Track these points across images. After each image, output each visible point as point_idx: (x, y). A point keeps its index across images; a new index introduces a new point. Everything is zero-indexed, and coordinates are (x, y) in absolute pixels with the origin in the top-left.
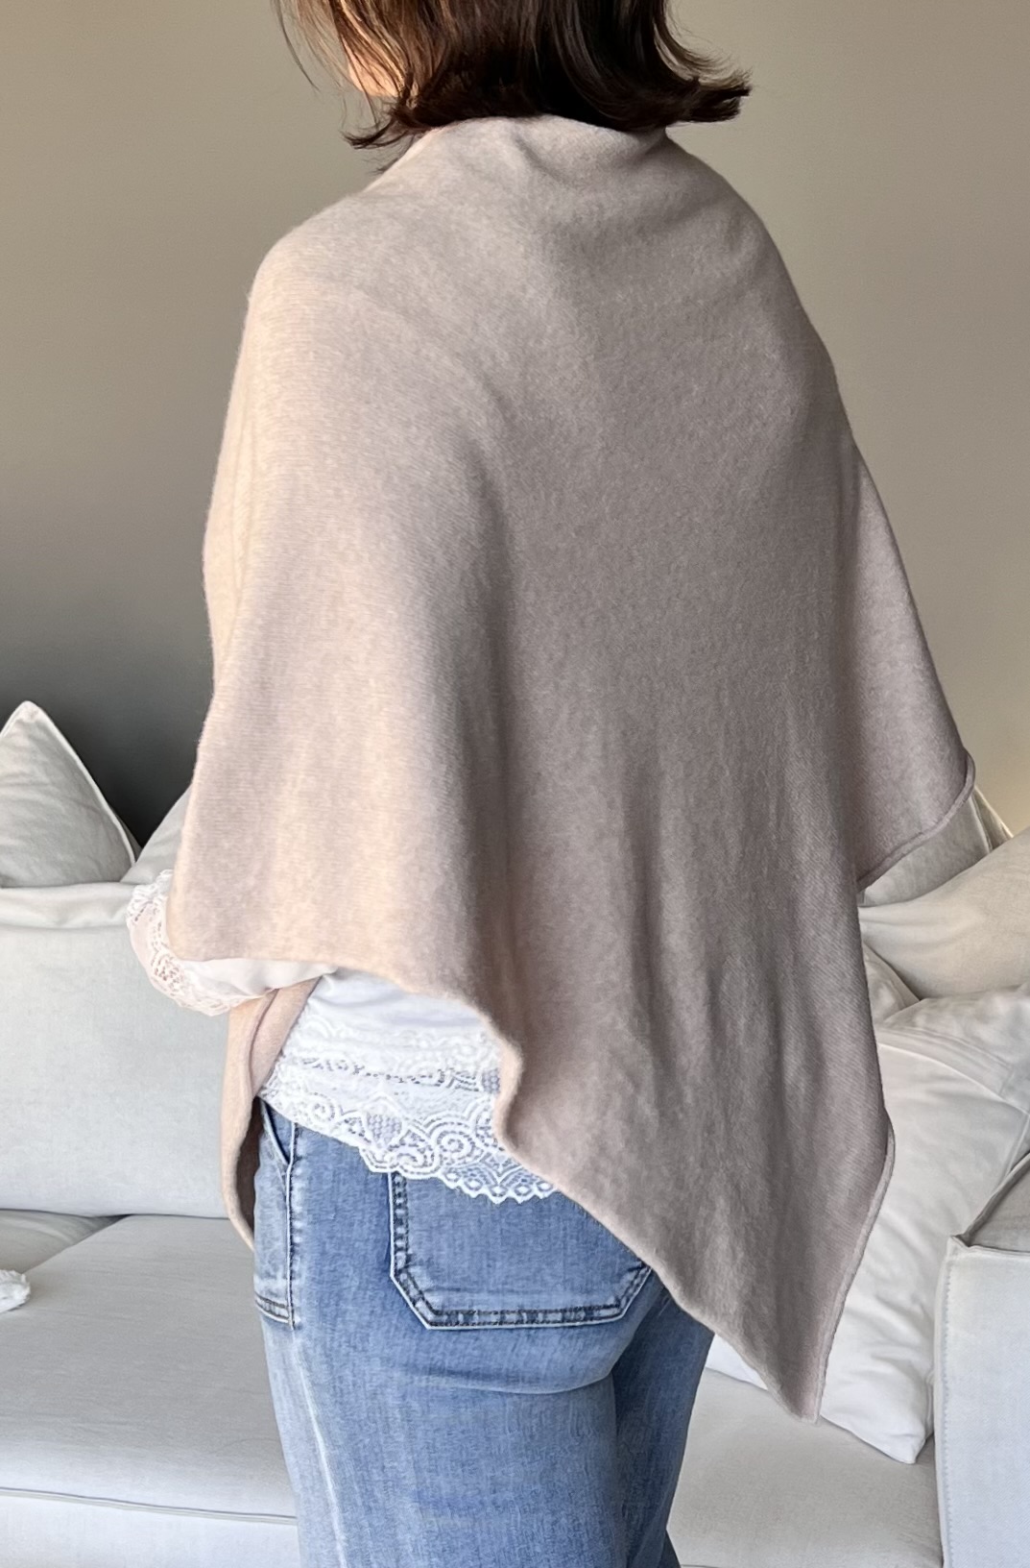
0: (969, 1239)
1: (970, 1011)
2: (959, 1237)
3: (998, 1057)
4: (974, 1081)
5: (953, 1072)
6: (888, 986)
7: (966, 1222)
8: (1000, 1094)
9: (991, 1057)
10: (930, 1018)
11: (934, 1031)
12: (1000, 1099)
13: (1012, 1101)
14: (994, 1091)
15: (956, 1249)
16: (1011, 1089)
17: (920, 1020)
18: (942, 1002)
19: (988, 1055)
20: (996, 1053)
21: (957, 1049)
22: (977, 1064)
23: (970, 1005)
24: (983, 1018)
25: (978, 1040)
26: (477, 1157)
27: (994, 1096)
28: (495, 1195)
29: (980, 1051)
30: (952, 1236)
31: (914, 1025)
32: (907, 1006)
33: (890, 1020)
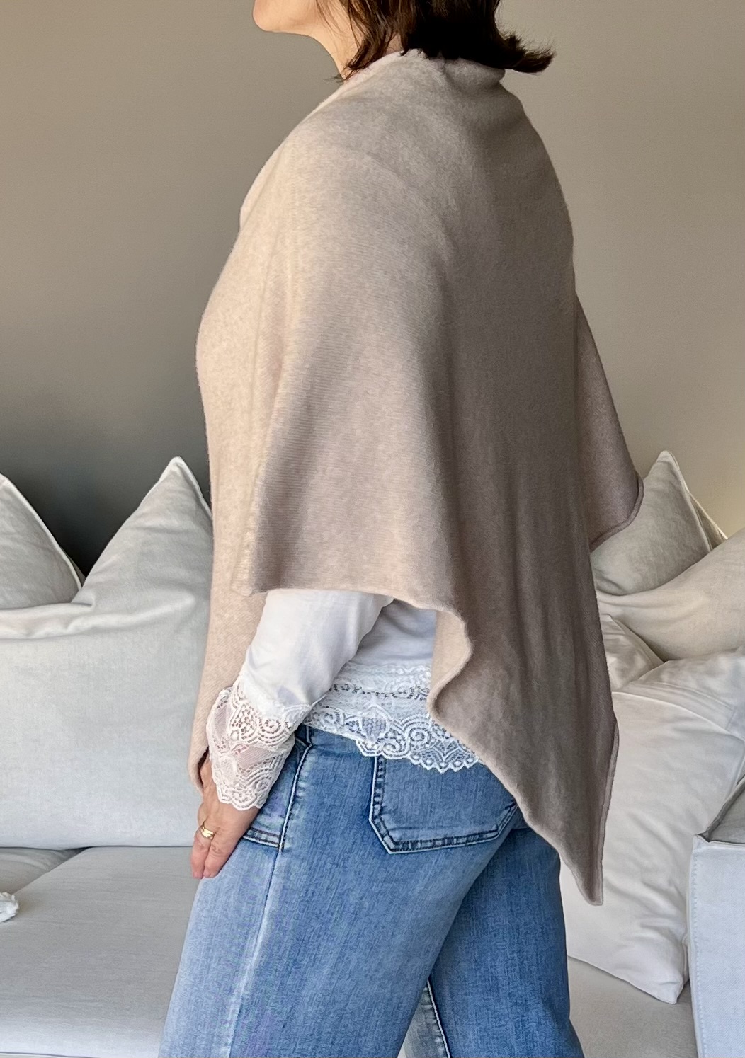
0: (709, 837)
1: (701, 668)
2: (701, 835)
3: (724, 702)
4: (707, 720)
5: (690, 714)
6: (641, 654)
7: (706, 823)
8: (726, 729)
9: (719, 702)
10: (672, 674)
11: (675, 684)
12: (727, 732)
13: (736, 733)
14: (722, 727)
15: (699, 844)
16: (734, 724)
17: (665, 677)
18: (681, 662)
19: (716, 700)
20: (722, 698)
21: (693, 697)
22: (708, 707)
23: (702, 664)
24: (712, 673)
25: (709, 690)
26: (432, 743)
27: (723, 731)
28: (441, 768)
29: (709, 697)
30: (696, 835)
31: (660, 680)
32: (655, 667)
33: (643, 678)
